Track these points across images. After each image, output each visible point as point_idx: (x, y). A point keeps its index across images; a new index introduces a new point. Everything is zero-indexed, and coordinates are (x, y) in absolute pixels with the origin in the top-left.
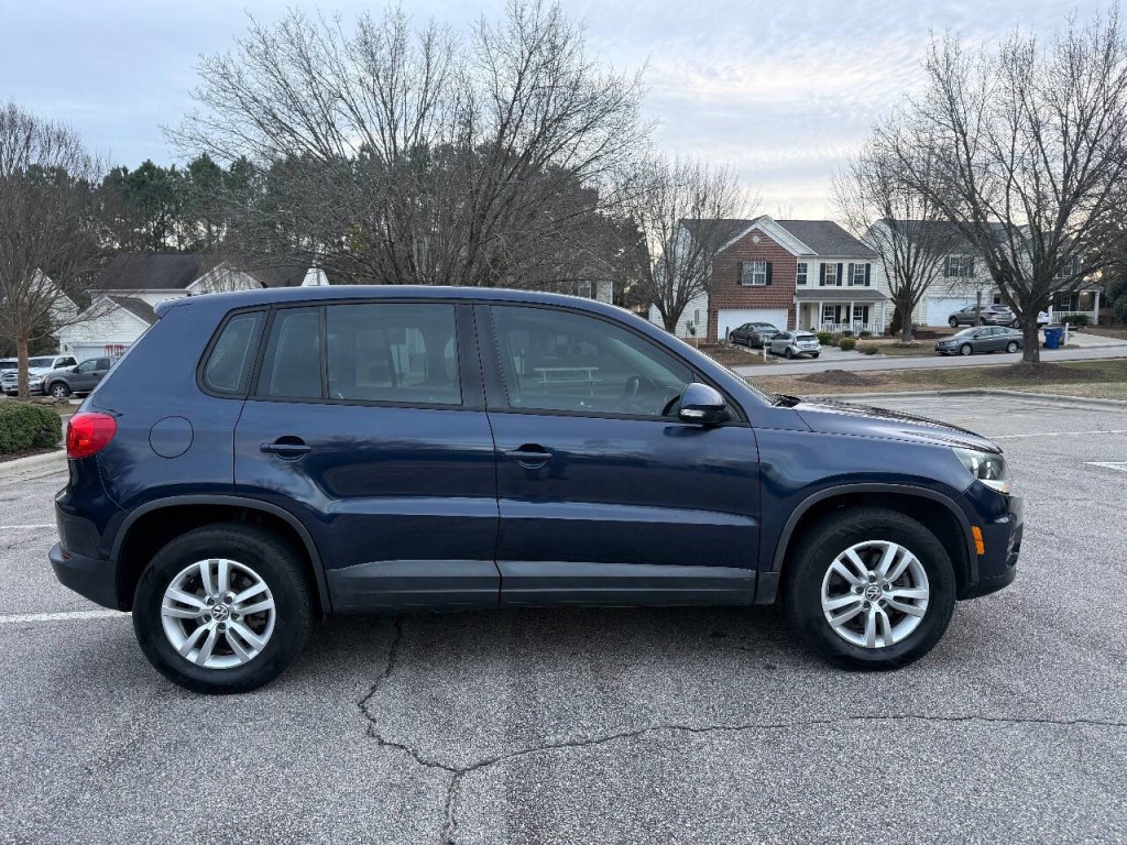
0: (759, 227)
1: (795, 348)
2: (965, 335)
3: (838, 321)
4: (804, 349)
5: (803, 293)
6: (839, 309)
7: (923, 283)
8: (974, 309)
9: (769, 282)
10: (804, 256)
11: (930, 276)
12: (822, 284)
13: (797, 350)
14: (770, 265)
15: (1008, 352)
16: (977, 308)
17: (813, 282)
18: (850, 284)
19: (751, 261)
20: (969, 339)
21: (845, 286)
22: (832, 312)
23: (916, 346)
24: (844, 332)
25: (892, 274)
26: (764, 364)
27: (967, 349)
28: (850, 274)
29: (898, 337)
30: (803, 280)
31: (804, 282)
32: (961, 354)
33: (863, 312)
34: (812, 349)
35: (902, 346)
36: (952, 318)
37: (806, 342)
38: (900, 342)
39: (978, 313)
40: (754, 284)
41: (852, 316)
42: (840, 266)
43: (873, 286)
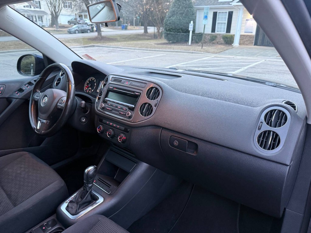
2: (76, 27)
7: (60, 9)
8: (75, 19)
11: (61, 7)
15: (87, 32)
16: (76, 19)
18: (34, 8)
20: (77, 29)
21: (32, 9)
23: (61, 31)
25: (50, 5)
27: (77, 32)
29: (54, 27)
32: (75, 33)
33: (41, 18)
35: (57, 31)
36: (69, 22)
38: (56, 29)
39: (76, 21)
43: (42, 9)
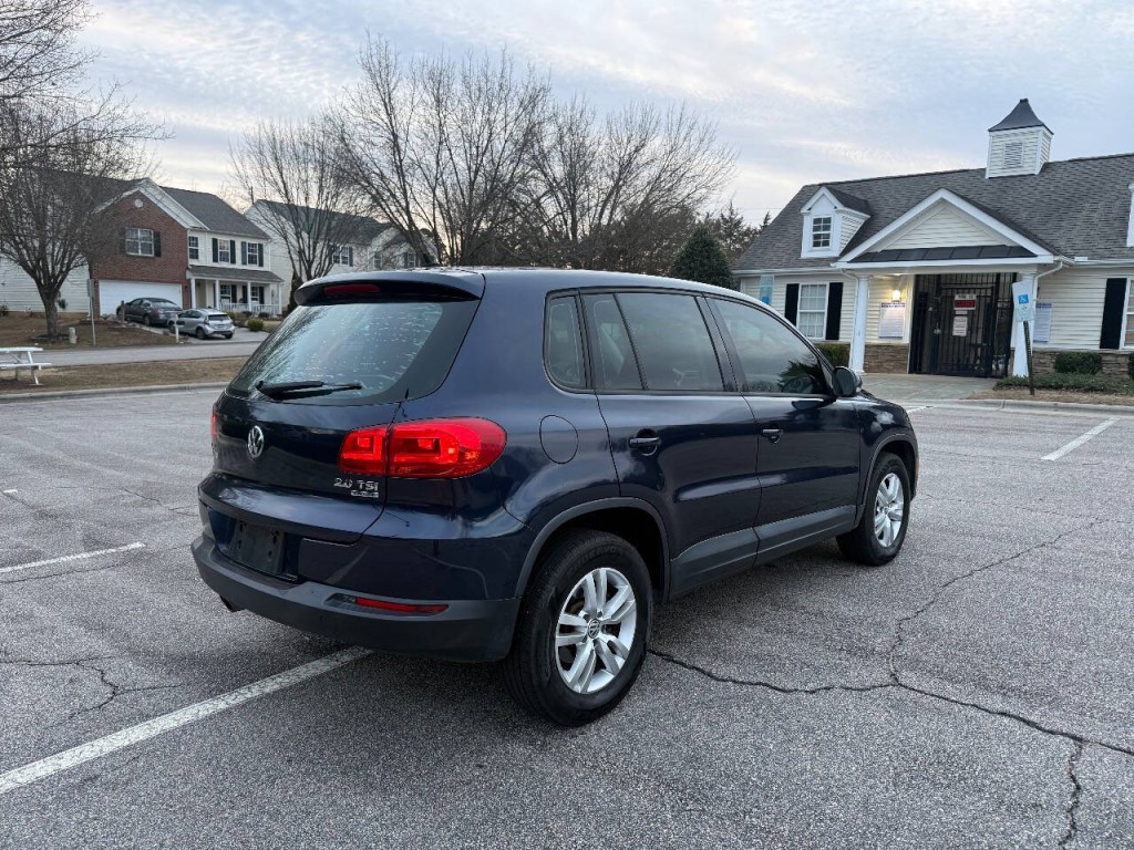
0: (142, 191)
1: (207, 327)
3: (234, 300)
4: (217, 329)
5: (197, 269)
6: (234, 287)
9: (158, 254)
10: (194, 229)
12: (215, 260)
13: (210, 329)
14: (157, 235)
17: (205, 258)
18: (244, 263)
19: (135, 227)
21: (238, 265)
22: (229, 291)
24: (244, 313)
26: (178, 344)
28: (244, 253)
30: (195, 255)
31: (197, 257)
33: (259, 292)
34: (225, 329)
37: (218, 322)
40: (140, 253)
41: (250, 296)
42: (233, 243)
43: (267, 267)
